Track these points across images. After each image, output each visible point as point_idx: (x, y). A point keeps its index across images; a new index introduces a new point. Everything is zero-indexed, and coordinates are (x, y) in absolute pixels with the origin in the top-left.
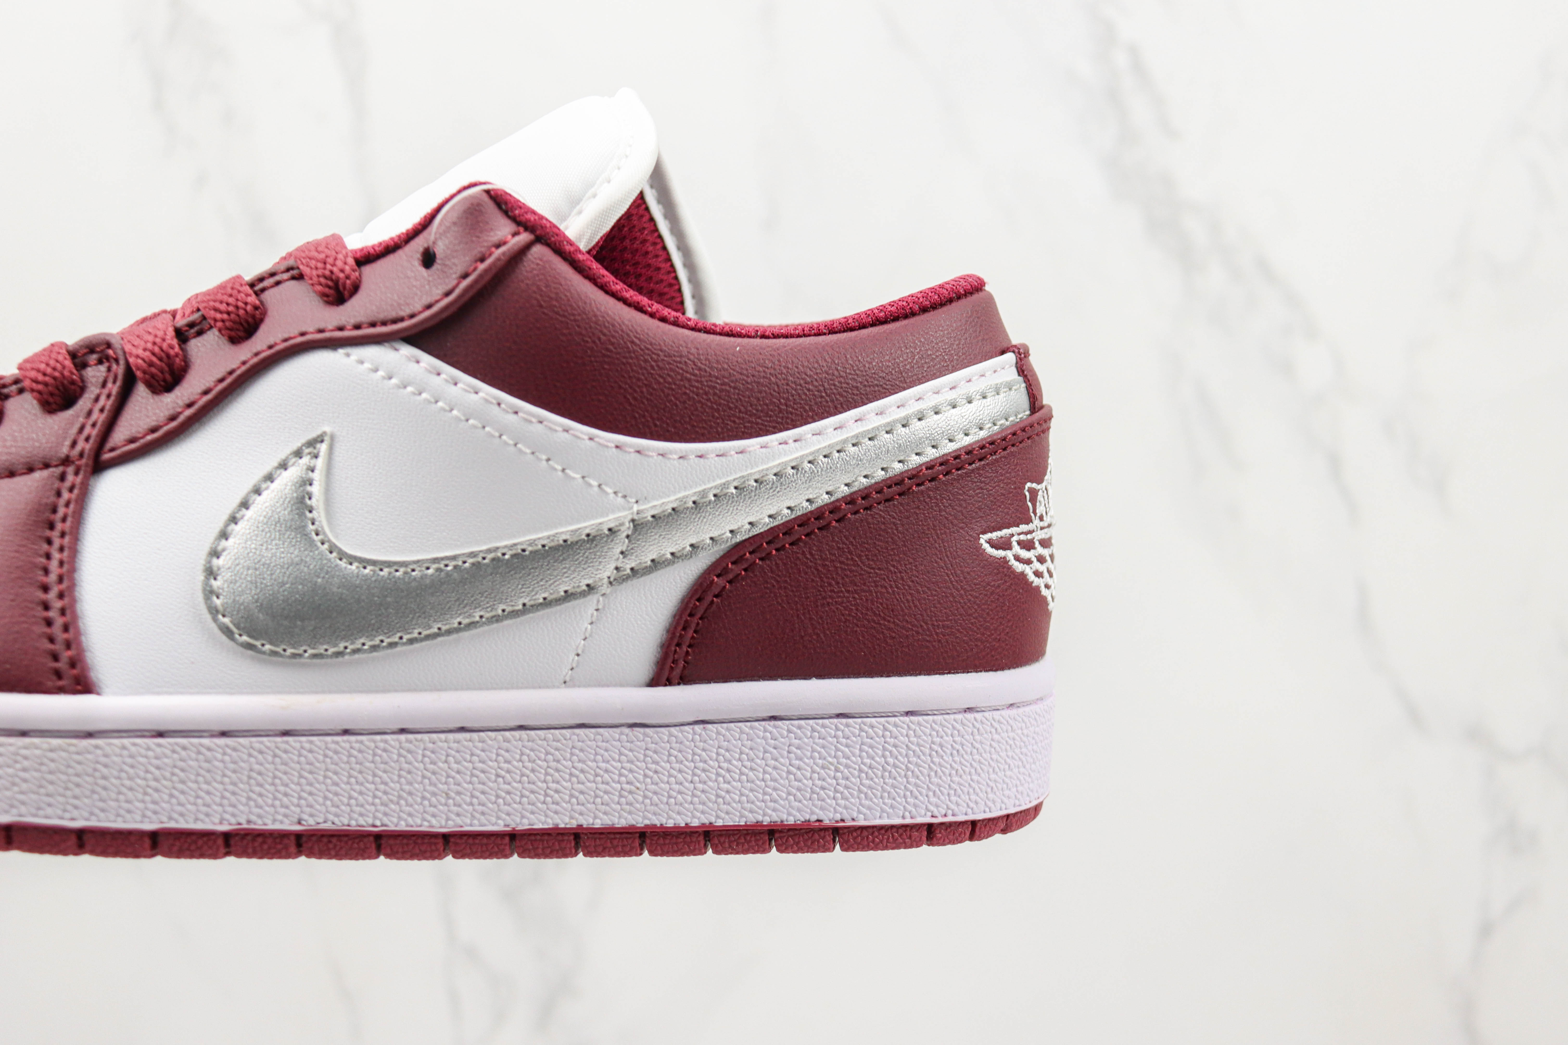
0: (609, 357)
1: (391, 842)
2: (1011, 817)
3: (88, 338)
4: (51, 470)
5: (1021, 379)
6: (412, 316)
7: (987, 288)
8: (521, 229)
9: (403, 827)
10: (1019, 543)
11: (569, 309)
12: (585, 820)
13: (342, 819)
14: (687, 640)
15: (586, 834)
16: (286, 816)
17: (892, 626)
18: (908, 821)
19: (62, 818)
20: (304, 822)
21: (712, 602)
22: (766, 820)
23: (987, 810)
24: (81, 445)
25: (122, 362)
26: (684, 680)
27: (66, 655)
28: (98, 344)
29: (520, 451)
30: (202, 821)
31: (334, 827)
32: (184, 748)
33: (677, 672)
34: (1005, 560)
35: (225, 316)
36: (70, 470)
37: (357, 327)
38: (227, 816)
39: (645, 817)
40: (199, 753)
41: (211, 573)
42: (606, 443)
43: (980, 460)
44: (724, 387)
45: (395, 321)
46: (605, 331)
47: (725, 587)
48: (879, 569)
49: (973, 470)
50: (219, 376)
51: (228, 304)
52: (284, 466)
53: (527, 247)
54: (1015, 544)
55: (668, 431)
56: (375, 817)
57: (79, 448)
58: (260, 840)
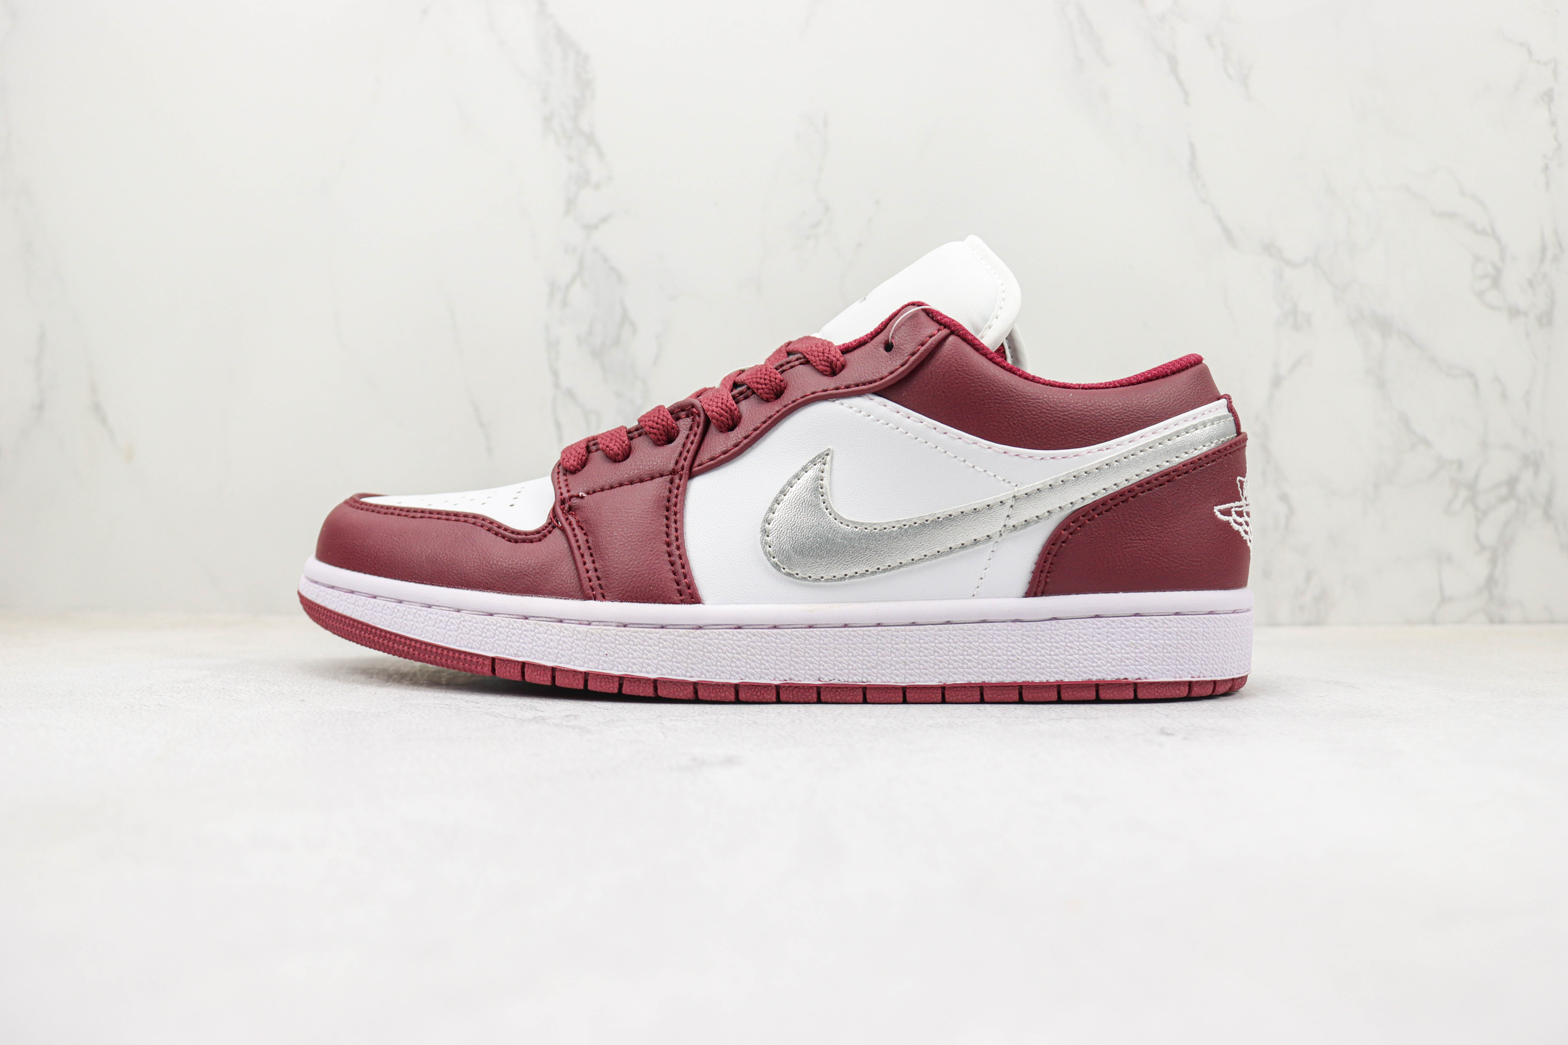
0: (999, 399)
1: (872, 691)
2: (1235, 680)
3: (680, 402)
4: (664, 477)
5: (1230, 414)
6: (881, 379)
7: (1203, 362)
8: (942, 327)
9: (879, 682)
10: (1236, 512)
11: (974, 372)
12: (987, 678)
13: (844, 677)
14: (1046, 569)
15: (987, 687)
16: (811, 675)
17: (1166, 560)
18: (1178, 680)
19: (686, 676)
20: (822, 680)
21: (1061, 546)
22: (1094, 678)
23: (1223, 675)
24: (682, 462)
25: (702, 415)
26: (1043, 593)
27: (684, 581)
28: (687, 406)
29: (948, 455)
30: (764, 678)
31: (840, 683)
32: (754, 635)
33: (1040, 589)
34: (1228, 523)
35: (764, 386)
36: (677, 478)
37: (848, 387)
38: (778, 676)
39: (1022, 676)
40: (762, 638)
41: (765, 533)
42: (999, 450)
43: (1213, 461)
44: (1065, 417)
45: (870, 383)
46: (996, 384)
47: (1068, 537)
48: (1158, 526)
49: (1209, 467)
50: (763, 420)
51: (765, 379)
52: (805, 469)
53: (946, 338)
54: (1233, 513)
55: (1034, 443)
56: (863, 677)
57: (680, 465)
58: (797, 690)
